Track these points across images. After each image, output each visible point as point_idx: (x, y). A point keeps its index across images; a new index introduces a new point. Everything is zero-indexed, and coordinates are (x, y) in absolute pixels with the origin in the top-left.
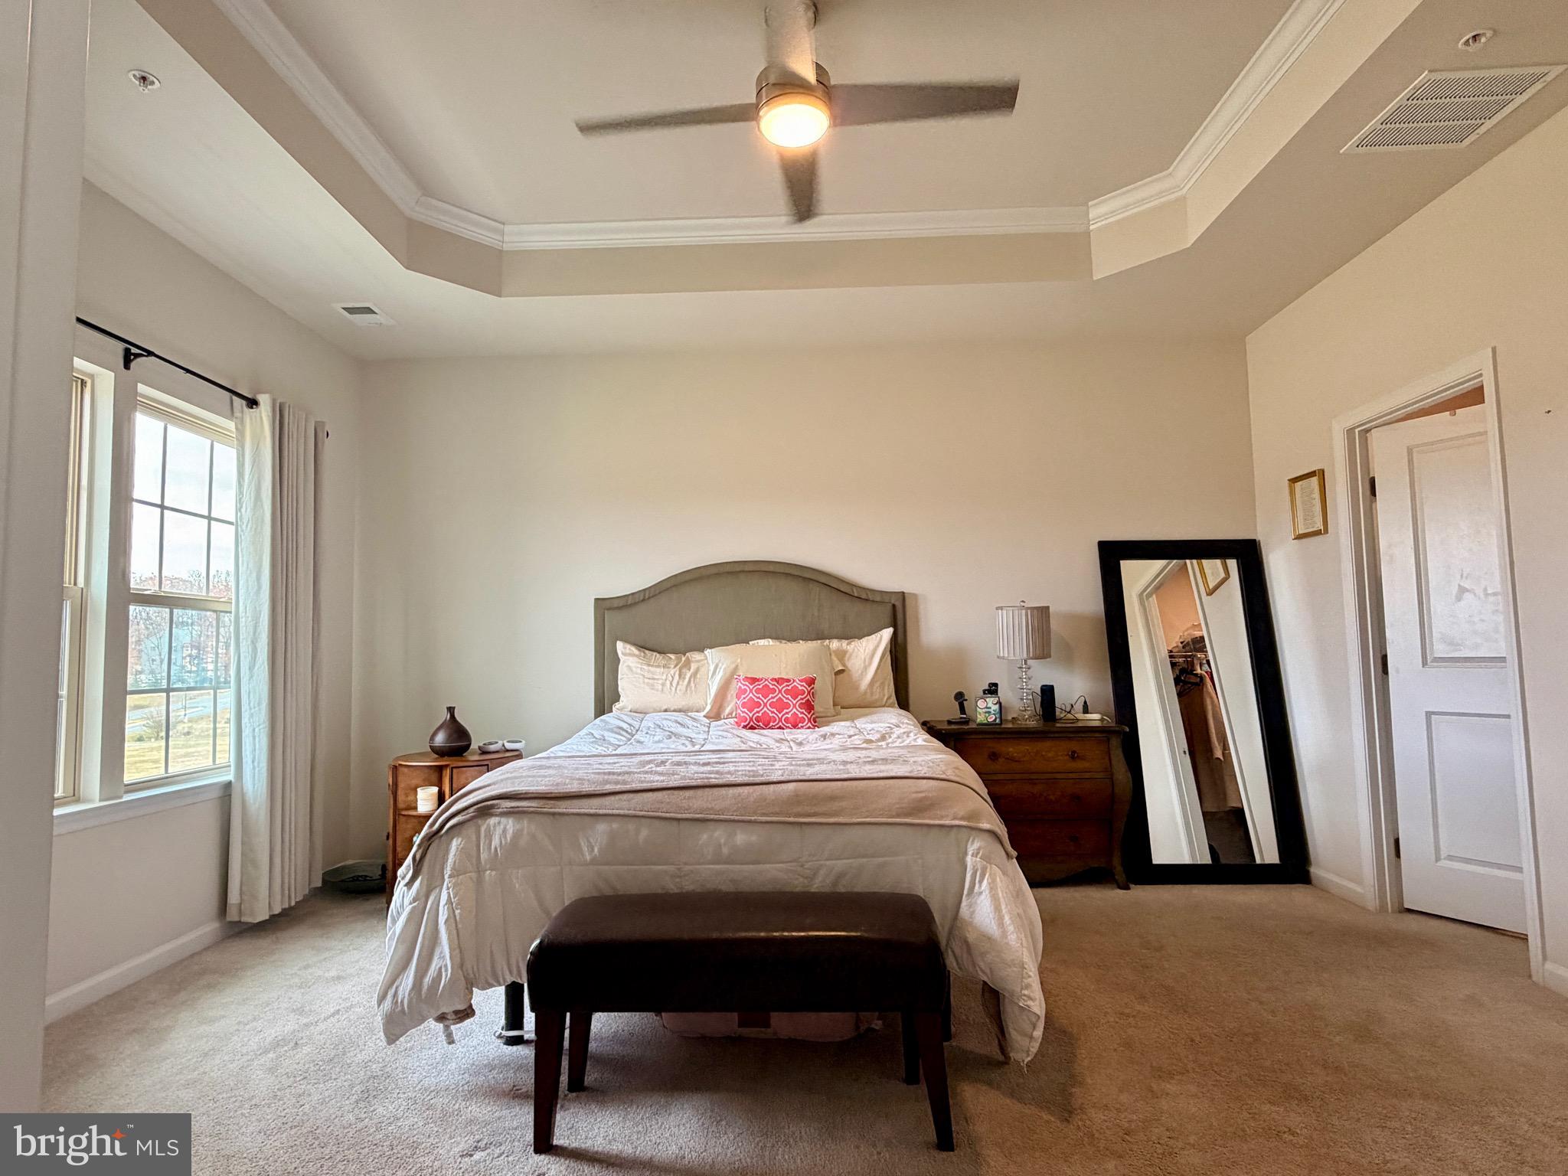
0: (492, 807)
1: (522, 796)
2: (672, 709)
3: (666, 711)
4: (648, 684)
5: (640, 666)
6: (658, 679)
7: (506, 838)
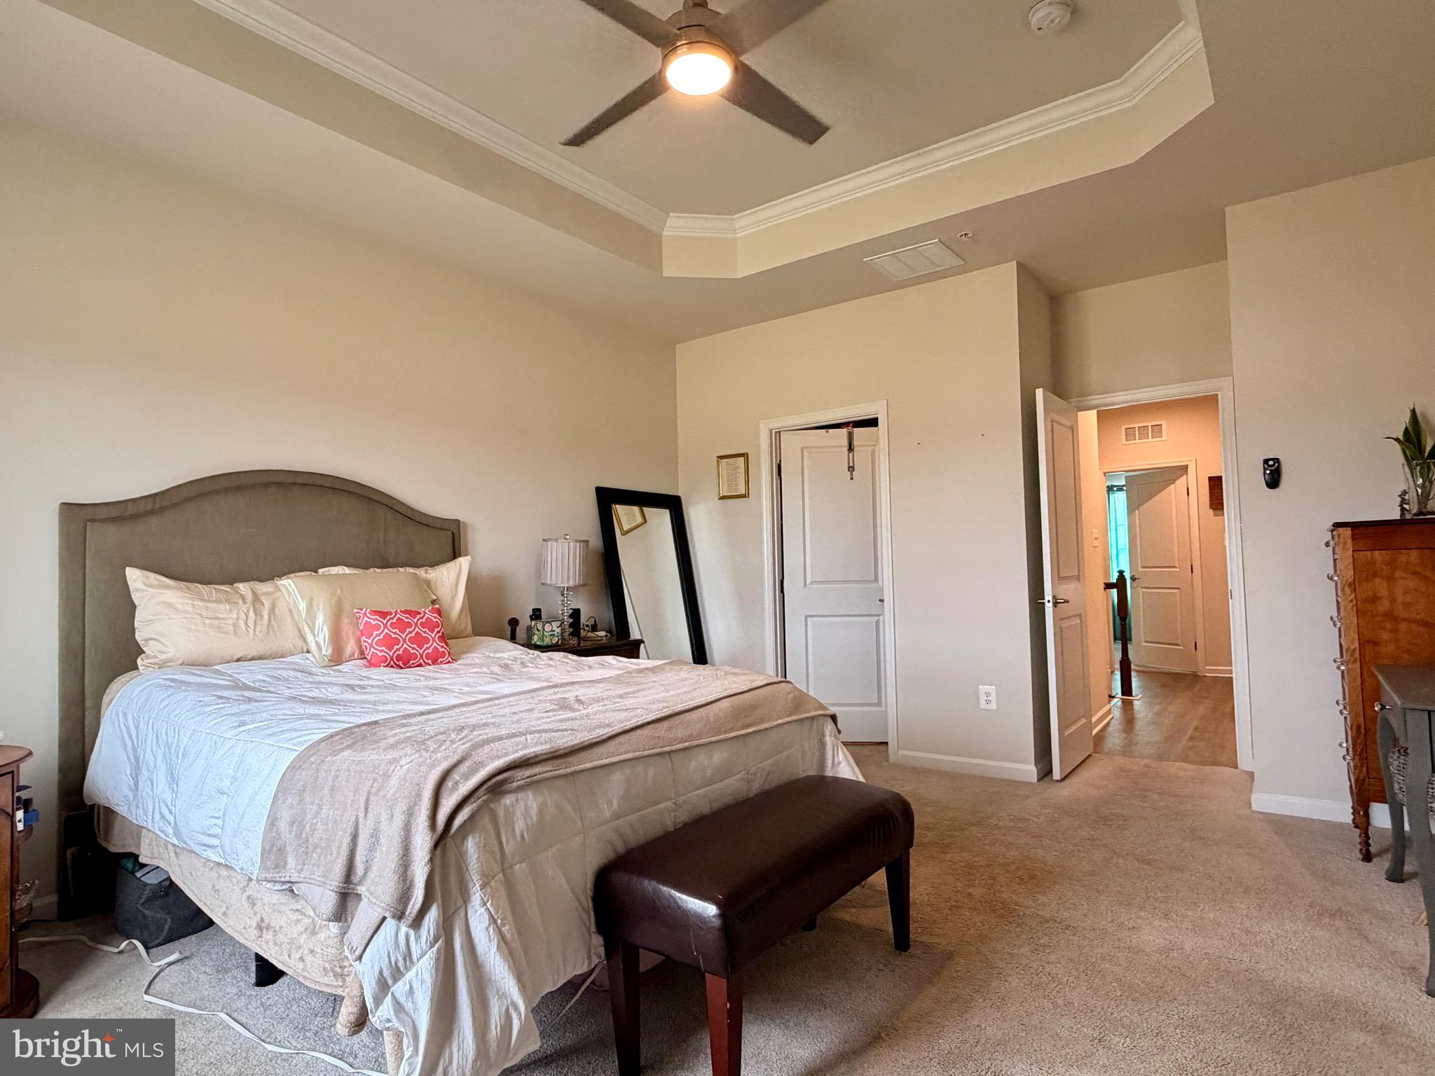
0: (504, 782)
1: (533, 761)
2: (250, 657)
3: (238, 660)
4: (211, 626)
5: (190, 602)
6: (224, 619)
7: (531, 818)
